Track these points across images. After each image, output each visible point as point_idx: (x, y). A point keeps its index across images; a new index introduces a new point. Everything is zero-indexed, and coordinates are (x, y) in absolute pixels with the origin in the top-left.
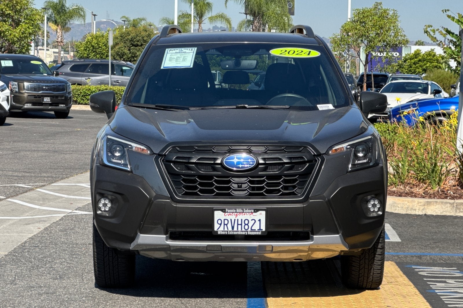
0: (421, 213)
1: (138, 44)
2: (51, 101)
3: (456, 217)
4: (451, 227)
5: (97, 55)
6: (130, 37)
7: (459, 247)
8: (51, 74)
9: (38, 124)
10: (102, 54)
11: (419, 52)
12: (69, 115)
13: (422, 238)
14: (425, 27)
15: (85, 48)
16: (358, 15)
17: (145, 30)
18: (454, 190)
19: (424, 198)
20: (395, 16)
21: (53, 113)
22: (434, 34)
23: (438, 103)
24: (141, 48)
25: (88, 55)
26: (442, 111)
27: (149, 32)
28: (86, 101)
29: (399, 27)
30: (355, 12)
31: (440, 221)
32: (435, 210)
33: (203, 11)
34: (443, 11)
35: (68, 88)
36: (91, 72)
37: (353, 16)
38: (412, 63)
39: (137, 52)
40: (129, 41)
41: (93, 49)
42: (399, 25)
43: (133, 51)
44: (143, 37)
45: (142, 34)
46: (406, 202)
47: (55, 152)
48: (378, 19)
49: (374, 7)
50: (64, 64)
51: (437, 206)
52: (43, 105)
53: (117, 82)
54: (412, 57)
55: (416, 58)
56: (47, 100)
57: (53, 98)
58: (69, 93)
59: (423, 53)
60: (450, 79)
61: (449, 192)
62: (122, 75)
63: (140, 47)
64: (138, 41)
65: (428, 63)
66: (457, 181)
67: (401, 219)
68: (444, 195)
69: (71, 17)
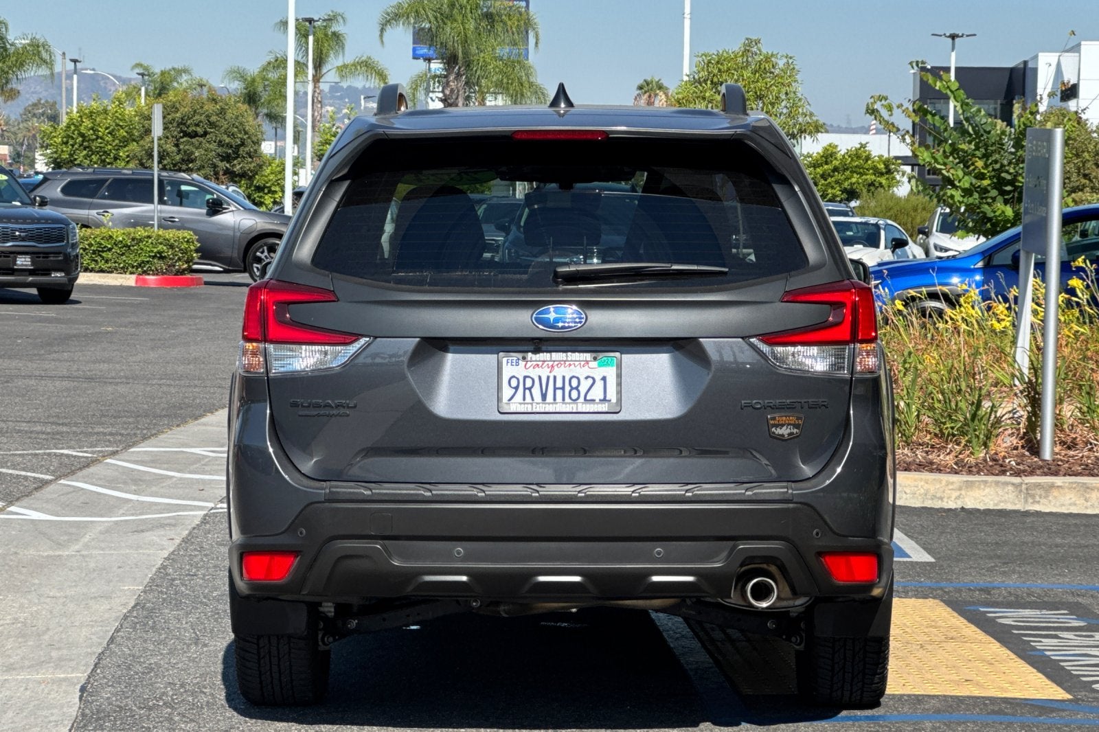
0: (952, 505)
1: (196, 132)
2: (32, 265)
3: (1027, 514)
4: (1024, 533)
5: (92, 154)
6: (178, 115)
7: (1056, 572)
8: (30, 202)
9: (12, 318)
10: (105, 152)
11: (834, 150)
12: (73, 296)
13: (974, 554)
14: (872, 100)
15: (65, 140)
16: (708, 66)
17: (214, 100)
18: (1017, 456)
19: (956, 473)
20: (790, 69)
21: (34, 291)
22: (891, 115)
23: (933, 270)
24: (204, 141)
25: (71, 155)
26: (940, 287)
27: (221, 104)
28: (102, 265)
29: (799, 95)
30: (700, 59)
31: (996, 521)
32: (984, 498)
33: (324, 52)
34: (911, 63)
35: (71, 235)
36: (110, 197)
37: (695, 69)
38: (818, 176)
39: (194, 150)
40: (175, 124)
41: (83, 141)
42: (801, 90)
43: (187, 147)
44: (208, 116)
45: (206, 107)
46: (922, 483)
47: (90, 379)
48: (752, 76)
49: (743, 49)
50: (49, 179)
51: (987, 490)
52: (16, 273)
53: (171, 219)
54: (817, 161)
55: (827, 163)
56: (23, 262)
57: (38, 257)
58: (74, 246)
59: (842, 153)
60: (913, 214)
61: (1007, 461)
62: (181, 204)
63: (201, 139)
64: (197, 125)
65: (855, 175)
66: (1022, 438)
67: (915, 518)
68: (997, 467)
69: (21, 65)
